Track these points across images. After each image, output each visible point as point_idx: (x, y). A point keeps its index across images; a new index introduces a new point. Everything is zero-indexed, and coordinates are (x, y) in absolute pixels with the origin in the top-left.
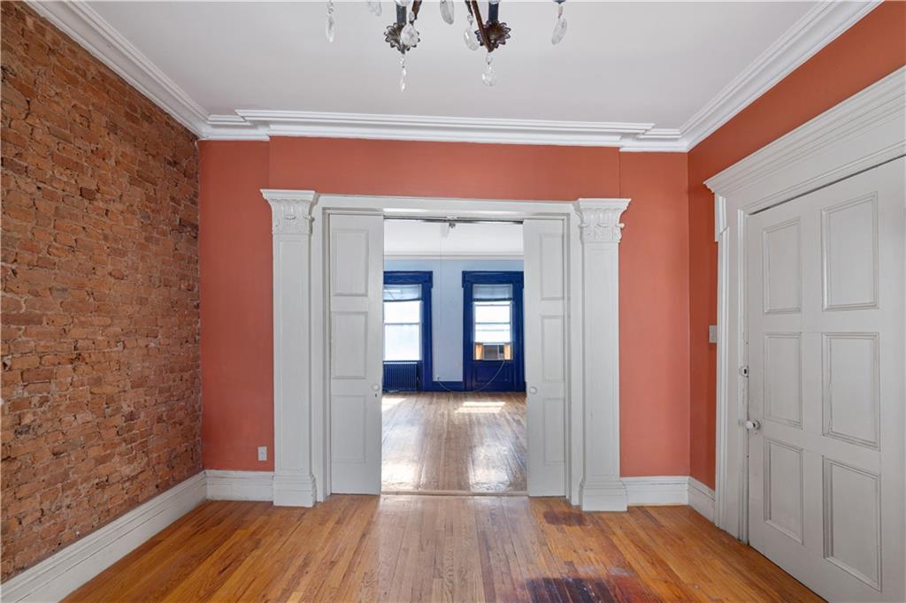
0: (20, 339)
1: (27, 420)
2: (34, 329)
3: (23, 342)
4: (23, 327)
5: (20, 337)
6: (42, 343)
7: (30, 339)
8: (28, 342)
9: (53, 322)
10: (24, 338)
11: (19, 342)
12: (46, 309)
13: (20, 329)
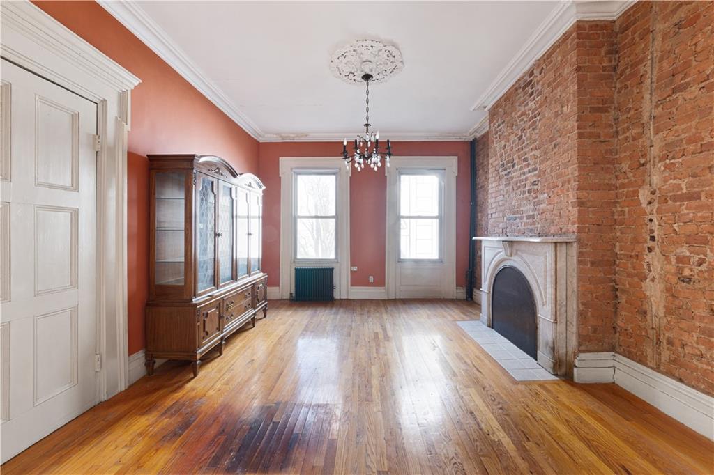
0: (682, 213)
1: (687, 273)
2: (694, 203)
3: (685, 214)
4: (686, 203)
5: (683, 210)
6: (699, 214)
7: (691, 211)
8: (688, 214)
9: (711, 195)
10: (686, 212)
11: (682, 215)
12: (704, 186)
13: (684, 205)
